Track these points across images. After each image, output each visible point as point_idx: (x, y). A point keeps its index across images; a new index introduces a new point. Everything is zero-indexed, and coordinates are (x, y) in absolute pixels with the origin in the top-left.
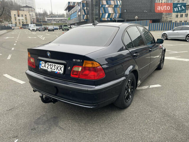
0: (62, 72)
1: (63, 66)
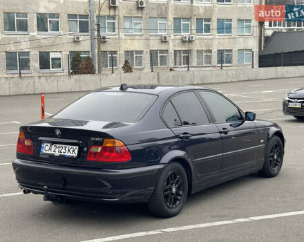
0: (75, 155)
1: (77, 147)
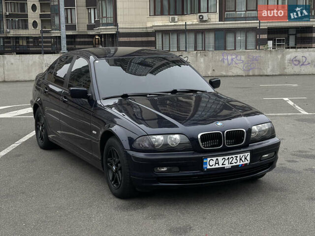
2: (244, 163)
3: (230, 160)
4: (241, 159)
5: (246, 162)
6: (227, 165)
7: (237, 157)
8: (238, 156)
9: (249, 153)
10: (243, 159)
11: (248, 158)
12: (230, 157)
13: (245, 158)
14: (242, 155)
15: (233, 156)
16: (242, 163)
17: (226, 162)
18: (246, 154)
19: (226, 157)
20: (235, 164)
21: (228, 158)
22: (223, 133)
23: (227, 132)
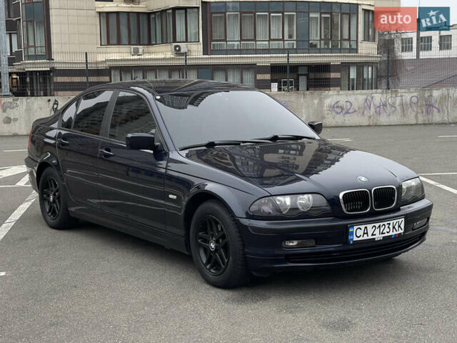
2: (398, 232)
3: (382, 229)
4: (394, 227)
5: (401, 231)
6: (378, 237)
7: (389, 224)
8: (391, 222)
9: (403, 219)
10: (397, 227)
11: (402, 226)
12: (382, 224)
13: (399, 226)
14: (395, 221)
15: (385, 223)
16: (395, 233)
17: (377, 232)
18: (400, 220)
19: (377, 225)
20: (387, 235)
21: (379, 226)
22: (370, 191)
23: (375, 190)
